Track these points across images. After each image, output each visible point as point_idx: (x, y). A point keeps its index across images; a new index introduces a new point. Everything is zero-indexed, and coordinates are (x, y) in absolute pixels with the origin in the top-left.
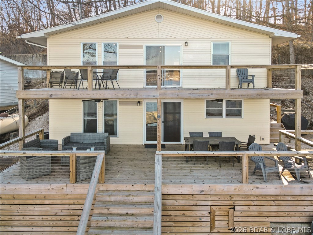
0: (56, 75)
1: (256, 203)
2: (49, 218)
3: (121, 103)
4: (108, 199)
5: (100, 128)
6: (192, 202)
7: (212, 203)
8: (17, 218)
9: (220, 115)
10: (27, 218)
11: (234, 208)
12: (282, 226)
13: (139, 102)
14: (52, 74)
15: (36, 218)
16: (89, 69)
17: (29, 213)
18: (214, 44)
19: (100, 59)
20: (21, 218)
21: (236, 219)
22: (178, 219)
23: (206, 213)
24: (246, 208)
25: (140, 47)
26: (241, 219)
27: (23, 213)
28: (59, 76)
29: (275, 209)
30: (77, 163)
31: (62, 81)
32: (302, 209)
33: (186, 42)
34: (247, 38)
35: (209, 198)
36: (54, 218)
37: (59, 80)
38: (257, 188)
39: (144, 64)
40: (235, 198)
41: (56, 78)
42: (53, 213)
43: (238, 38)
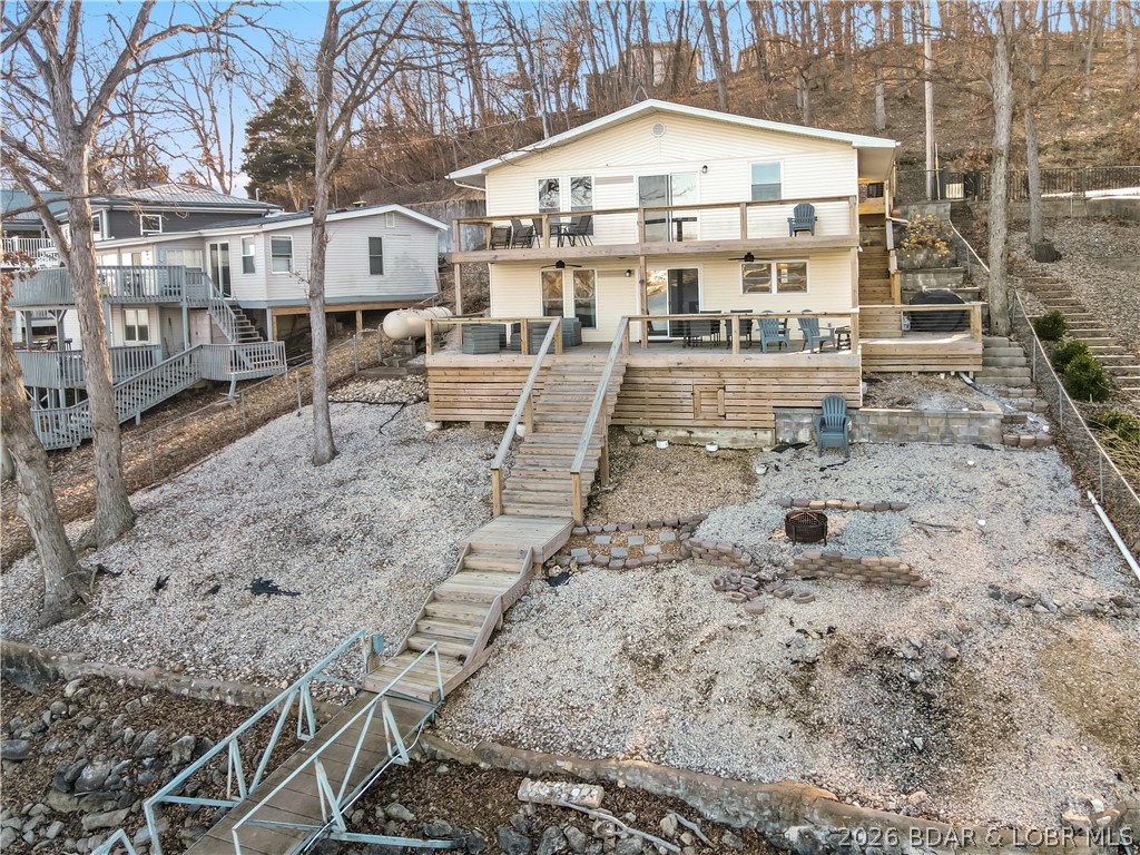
0: (499, 233)
1: (753, 381)
2: (499, 399)
3: (601, 274)
4: (564, 368)
5: (569, 312)
6: (670, 381)
7: (696, 381)
8: (463, 398)
9: (767, 290)
10: (475, 398)
11: (724, 388)
12: (788, 411)
13: (629, 271)
14: (494, 231)
15: (485, 399)
16: (544, 218)
17: (476, 392)
18: (753, 167)
19: (565, 201)
20: (468, 399)
21: (727, 402)
22: (652, 401)
23: (689, 395)
24: (740, 388)
25: (628, 179)
26: (733, 402)
27: (470, 392)
28: (505, 233)
29: (778, 389)
30: (529, 332)
31: (508, 241)
32: (815, 389)
33: (706, 167)
34: (812, 152)
35: (690, 374)
36: (504, 399)
37: (504, 239)
38: (750, 359)
39: (636, 205)
40: (725, 374)
41: (500, 237)
42: (504, 392)
43: (796, 153)
